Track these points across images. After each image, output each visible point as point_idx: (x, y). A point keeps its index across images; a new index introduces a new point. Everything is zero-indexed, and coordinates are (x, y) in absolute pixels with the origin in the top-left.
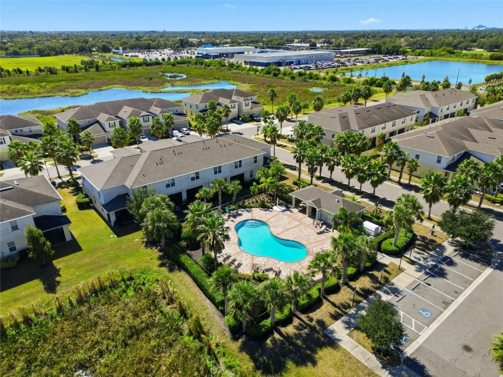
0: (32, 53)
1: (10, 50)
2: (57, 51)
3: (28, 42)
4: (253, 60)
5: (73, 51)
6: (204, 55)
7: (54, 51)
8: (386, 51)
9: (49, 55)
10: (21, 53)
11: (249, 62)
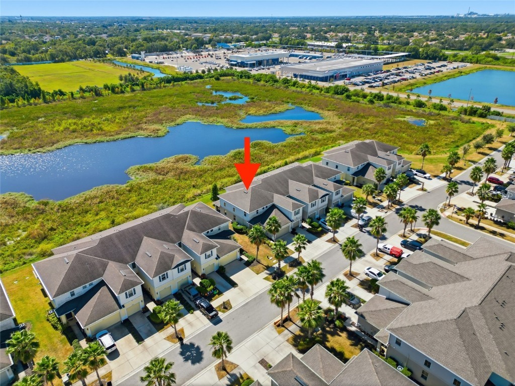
0: (45, 59)
1: (21, 57)
2: (70, 56)
3: (32, 44)
4: (304, 73)
5: (87, 55)
6: (238, 63)
7: (67, 56)
8: (425, 55)
9: (63, 61)
10: (33, 59)
11: (300, 75)
